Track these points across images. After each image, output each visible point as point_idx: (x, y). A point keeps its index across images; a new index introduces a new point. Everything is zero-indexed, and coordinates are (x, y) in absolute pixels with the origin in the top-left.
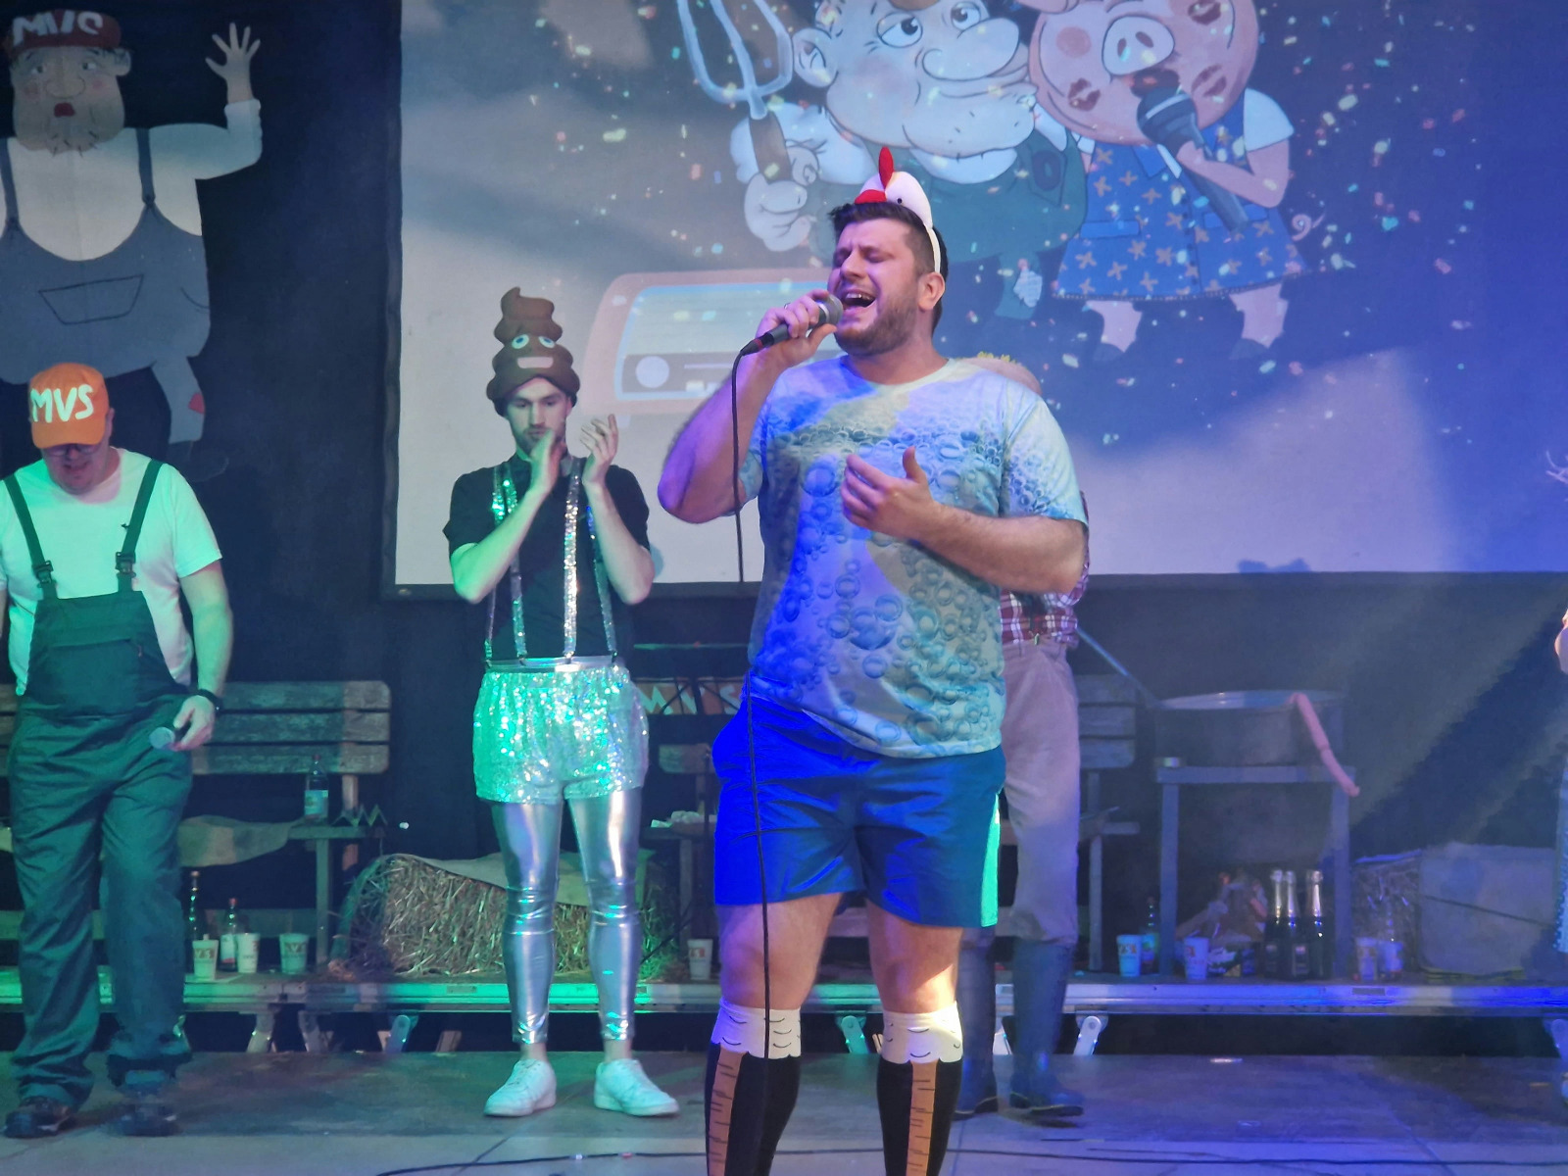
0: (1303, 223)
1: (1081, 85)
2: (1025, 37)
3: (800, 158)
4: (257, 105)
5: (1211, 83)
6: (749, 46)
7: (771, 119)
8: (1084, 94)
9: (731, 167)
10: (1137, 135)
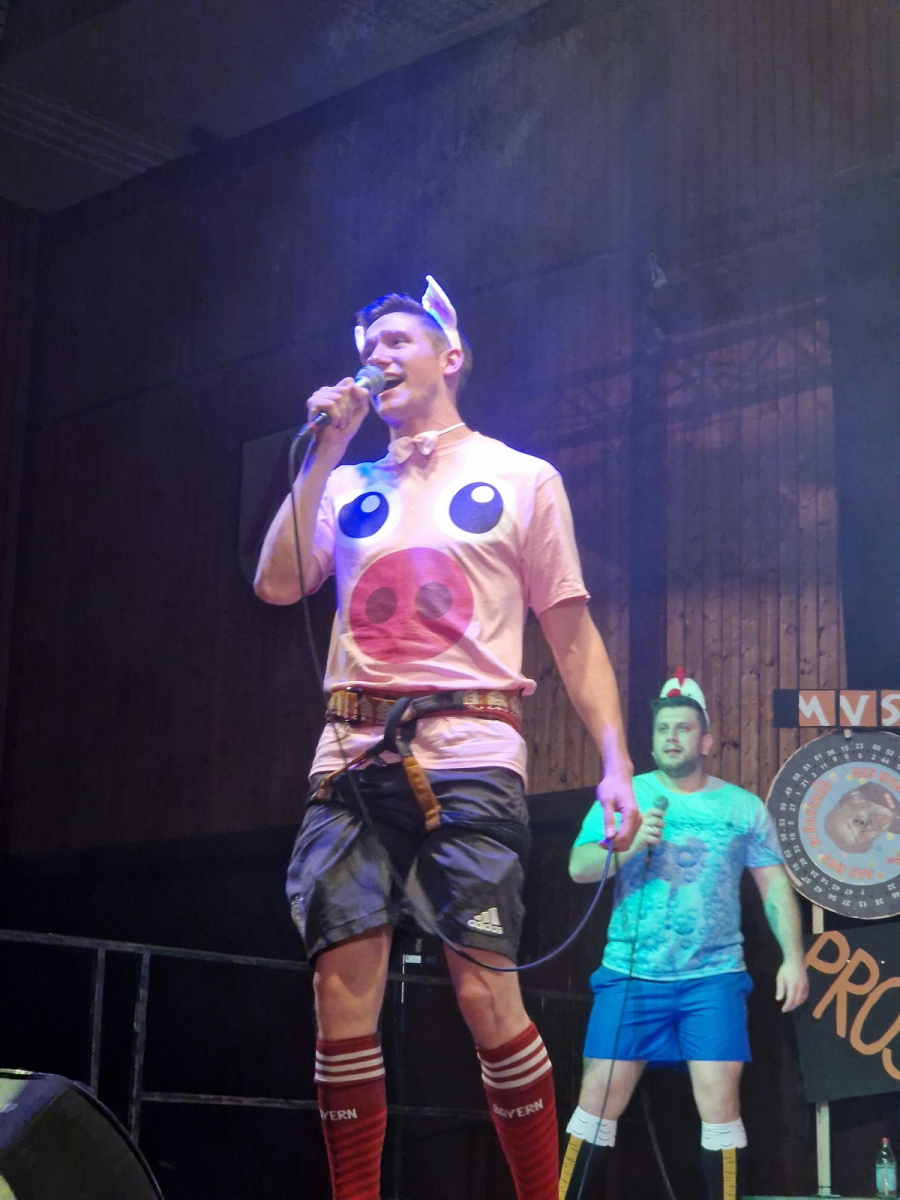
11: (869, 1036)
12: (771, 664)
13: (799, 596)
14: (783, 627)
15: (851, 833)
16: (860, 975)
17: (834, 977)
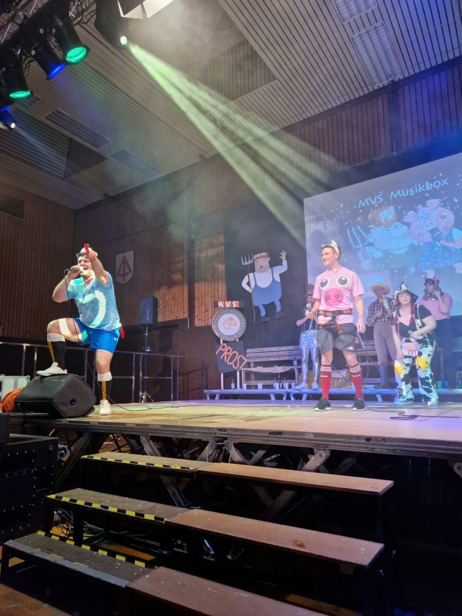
1: (420, 233)
2: (409, 228)
3: (370, 255)
4: (286, 262)
5: (444, 230)
6: (360, 238)
9: (359, 258)
10: (431, 240)
11: (230, 362)
12: (214, 296)
13: (218, 283)
14: (216, 289)
15: (227, 326)
16: (229, 351)
17: (224, 352)
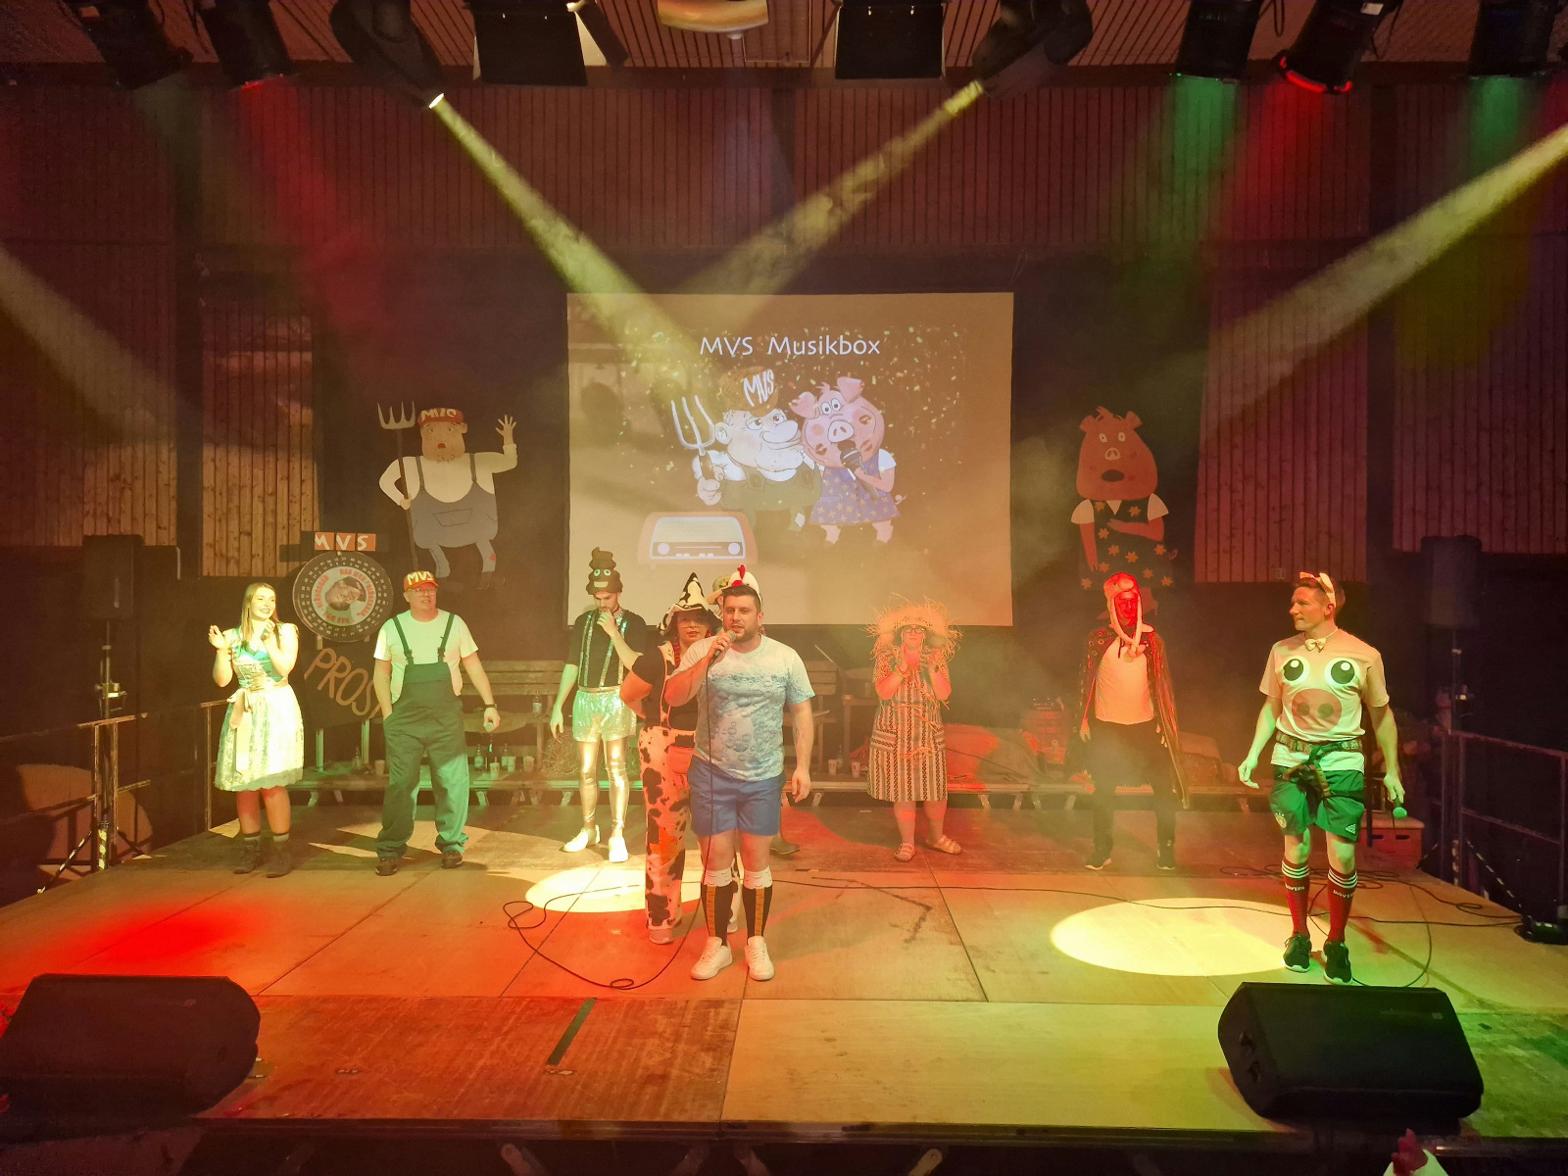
0: (899, 498)
1: (820, 445)
2: (800, 428)
3: (717, 471)
4: (515, 446)
5: (867, 447)
6: (699, 429)
7: (707, 456)
8: (821, 449)
9: (693, 473)
10: (841, 465)
11: (345, 697)
12: (271, 494)
13: (289, 461)
14: (279, 476)
15: (339, 601)
